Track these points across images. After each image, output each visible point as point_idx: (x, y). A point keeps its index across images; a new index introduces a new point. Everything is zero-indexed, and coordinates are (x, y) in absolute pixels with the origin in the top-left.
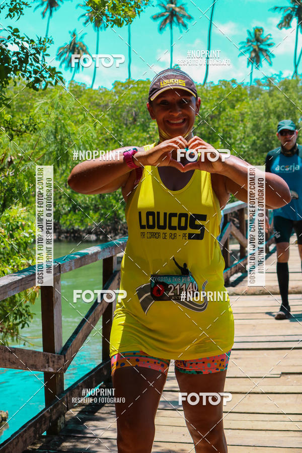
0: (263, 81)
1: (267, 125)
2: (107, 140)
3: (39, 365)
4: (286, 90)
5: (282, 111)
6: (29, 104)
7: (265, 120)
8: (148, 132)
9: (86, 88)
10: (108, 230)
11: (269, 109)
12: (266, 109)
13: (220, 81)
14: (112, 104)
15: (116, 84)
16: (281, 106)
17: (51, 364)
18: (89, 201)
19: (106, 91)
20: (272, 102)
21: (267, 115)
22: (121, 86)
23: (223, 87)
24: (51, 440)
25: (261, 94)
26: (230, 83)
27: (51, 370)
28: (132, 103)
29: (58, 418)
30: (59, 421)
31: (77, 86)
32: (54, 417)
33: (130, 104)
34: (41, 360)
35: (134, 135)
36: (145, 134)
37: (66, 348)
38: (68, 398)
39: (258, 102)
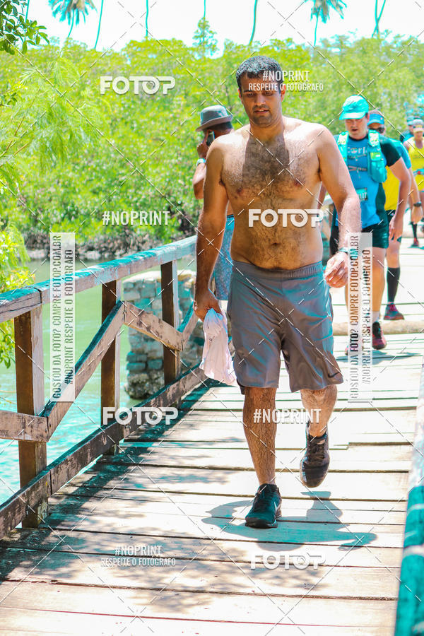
0: (332, 41)
1: (336, 101)
2: (115, 119)
3: (12, 431)
4: (364, 52)
5: (358, 82)
6: (9, 71)
7: (334, 93)
8: (171, 111)
9: (88, 49)
10: (117, 245)
11: (339, 78)
12: (335, 79)
13: (272, 41)
14: (123, 71)
15: (132, 44)
16: (356, 74)
17: (28, 429)
18: (91, 205)
19: (113, 53)
20: (344, 68)
21: (337, 88)
22: (136, 46)
23: (276, 49)
24: (28, 535)
25: (330, 58)
26: (285, 42)
27: (28, 438)
28: (149, 69)
29: (37, 505)
30: (39, 508)
31: (75, 46)
32: (33, 503)
33: (146, 70)
34: (14, 424)
35: (151, 114)
36: (167, 113)
37: (49, 408)
38: (52, 476)
39: (325, 69)
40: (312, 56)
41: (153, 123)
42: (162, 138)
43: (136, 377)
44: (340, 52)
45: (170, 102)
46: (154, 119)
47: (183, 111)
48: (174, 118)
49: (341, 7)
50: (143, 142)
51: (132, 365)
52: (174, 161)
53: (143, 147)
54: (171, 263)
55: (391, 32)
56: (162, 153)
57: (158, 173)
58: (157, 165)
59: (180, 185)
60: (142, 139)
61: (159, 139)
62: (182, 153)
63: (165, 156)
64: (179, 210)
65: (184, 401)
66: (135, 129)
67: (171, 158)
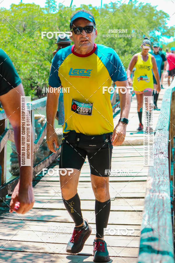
0: (110, 5)
2: (6, 42)
4: (124, 11)
5: (121, 25)
8: (33, 38)
11: (112, 24)
12: (110, 24)
13: (81, 5)
14: (9, 19)
15: (13, 6)
16: (120, 21)
19: (6, 10)
20: (115, 19)
22: (15, 7)
25: (108, 14)
26: (88, 6)
28: (23, 18)
33: (21, 19)
35: (24, 40)
36: (31, 39)
39: (106, 19)
40: (100, 13)
41: (24, 44)
42: (28, 51)
43: (14, 165)
44: (113, 11)
45: (33, 34)
46: (25, 42)
47: (38, 38)
48: (35, 42)
50: (19, 53)
51: (13, 159)
52: (34, 62)
53: (19, 55)
54: (31, 111)
55: (138, 2)
56: (28, 58)
57: (26, 68)
58: (26, 64)
59: (36, 74)
60: (19, 52)
61: (27, 52)
62: (38, 59)
63: (30, 60)
64: (35, 86)
65: (37, 176)
66: (15, 47)
67: (32, 61)
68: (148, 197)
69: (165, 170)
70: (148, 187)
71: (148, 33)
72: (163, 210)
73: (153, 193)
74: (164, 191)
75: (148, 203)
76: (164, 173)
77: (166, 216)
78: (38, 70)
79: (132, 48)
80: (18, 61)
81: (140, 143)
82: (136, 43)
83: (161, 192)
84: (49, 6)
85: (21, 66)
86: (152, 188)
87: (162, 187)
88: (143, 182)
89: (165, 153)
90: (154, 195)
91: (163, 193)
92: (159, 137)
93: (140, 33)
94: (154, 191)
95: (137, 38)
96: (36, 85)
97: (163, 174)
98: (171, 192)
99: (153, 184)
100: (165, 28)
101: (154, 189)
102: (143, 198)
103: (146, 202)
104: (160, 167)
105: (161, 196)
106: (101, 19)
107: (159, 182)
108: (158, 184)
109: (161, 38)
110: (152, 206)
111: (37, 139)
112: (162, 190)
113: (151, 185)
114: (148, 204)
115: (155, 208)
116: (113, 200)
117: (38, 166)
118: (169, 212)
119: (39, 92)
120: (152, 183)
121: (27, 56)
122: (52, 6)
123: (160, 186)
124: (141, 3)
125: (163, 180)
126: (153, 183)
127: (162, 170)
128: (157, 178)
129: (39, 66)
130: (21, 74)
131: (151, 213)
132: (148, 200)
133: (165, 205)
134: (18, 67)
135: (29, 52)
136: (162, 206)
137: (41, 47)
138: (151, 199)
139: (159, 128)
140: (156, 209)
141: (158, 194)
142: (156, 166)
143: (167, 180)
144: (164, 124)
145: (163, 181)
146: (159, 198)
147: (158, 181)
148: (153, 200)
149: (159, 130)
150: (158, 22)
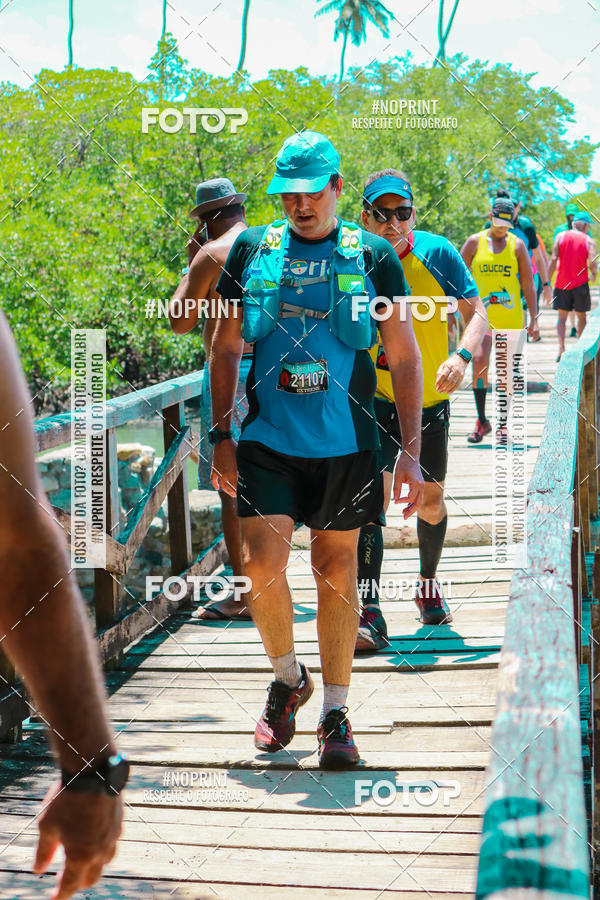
0: (369, 73)
5: (410, 140)
7: (371, 158)
8: (111, 185)
11: (380, 134)
13: (272, 72)
14: (30, 121)
19: (17, 93)
21: (376, 149)
22: (53, 79)
23: (278, 85)
25: (364, 101)
26: (295, 75)
35: (79, 190)
36: (104, 188)
40: (337, 97)
41: (81, 205)
42: (96, 229)
45: (110, 172)
46: (85, 199)
47: (129, 186)
48: (117, 197)
49: (384, 18)
50: (64, 237)
52: (114, 267)
53: (64, 244)
54: (107, 431)
55: (466, 59)
56: (94, 254)
57: (88, 287)
58: (87, 274)
59: (124, 305)
60: (62, 231)
61: (91, 232)
62: (127, 255)
63: (101, 258)
64: (121, 347)
65: (128, 654)
66: (51, 216)
67: (110, 262)
68: (503, 723)
69: (560, 628)
70: (503, 689)
71: (501, 164)
72: (556, 767)
73: (519, 707)
74: (559, 700)
75: (503, 742)
76: (559, 641)
77: (565, 787)
78: (130, 294)
79: (447, 216)
80: (59, 262)
81: (476, 539)
82: (462, 198)
83: (548, 705)
84: (163, 77)
85: (71, 280)
86: (516, 689)
87: (550, 688)
88: (488, 671)
89: (560, 570)
90: (524, 716)
91: (556, 708)
92: (540, 516)
93: (472, 166)
94: (524, 702)
95: (464, 182)
96: (122, 343)
97: (555, 643)
98: (581, 704)
99: (521, 678)
100: (557, 146)
101: (522, 696)
102: (488, 724)
103: (496, 738)
104: (544, 619)
105: (549, 717)
106: (340, 119)
107: (541, 669)
108: (537, 677)
109: (544, 180)
110: (518, 754)
111: (127, 529)
112: (551, 699)
113: (514, 682)
114: (505, 747)
115: (526, 760)
116: (387, 733)
117: (130, 619)
118: (576, 773)
119: (131, 369)
120: (517, 674)
121: (91, 248)
122: (170, 75)
123: (543, 683)
124: (477, 65)
125: (554, 661)
126: (520, 675)
127: (552, 631)
128: (534, 655)
129: (133, 281)
130: (69, 306)
131: (514, 774)
132: (504, 730)
133: (563, 749)
134: (62, 282)
135: (96, 234)
136: (550, 753)
137: (140, 215)
138: (512, 730)
139: (540, 487)
140: (533, 764)
141: (536, 711)
142: (529, 617)
143: (568, 664)
144: (556, 473)
145: (554, 668)
146: (540, 725)
147: (538, 666)
148: (522, 731)
149: (539, 492)
150: (533, 126)
